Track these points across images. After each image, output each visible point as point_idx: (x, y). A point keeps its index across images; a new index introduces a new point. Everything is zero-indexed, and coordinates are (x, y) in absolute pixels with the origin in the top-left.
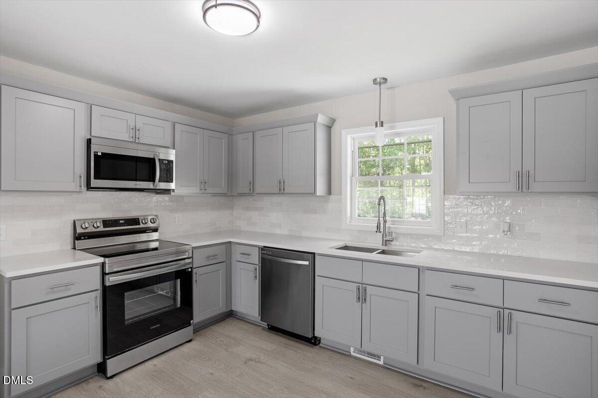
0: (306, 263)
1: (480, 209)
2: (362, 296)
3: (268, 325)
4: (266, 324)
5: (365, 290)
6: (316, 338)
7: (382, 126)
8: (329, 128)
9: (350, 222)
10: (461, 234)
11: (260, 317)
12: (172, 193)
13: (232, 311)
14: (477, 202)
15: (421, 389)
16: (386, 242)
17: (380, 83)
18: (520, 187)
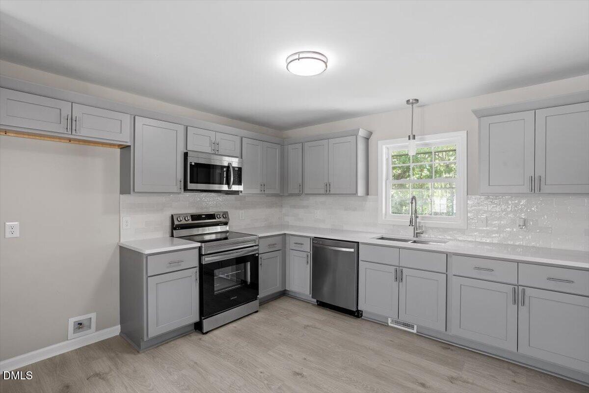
0: (352, 250)
1: (498, 207)
2: (399, 277)
3: (317, 301)
4: (315, 300)
5: (402, 272)
6: (358, 311)
7: (414, 139)
8: (367, 139)
9: (385, 218)
10: (481, 228)
11: (311, 295)
12: (240, 194)
13: (285, 290)
14: (496, 201)
15: (449, 350)
16: (417, 235)
17: (412, 103)
18: (533, 190)
